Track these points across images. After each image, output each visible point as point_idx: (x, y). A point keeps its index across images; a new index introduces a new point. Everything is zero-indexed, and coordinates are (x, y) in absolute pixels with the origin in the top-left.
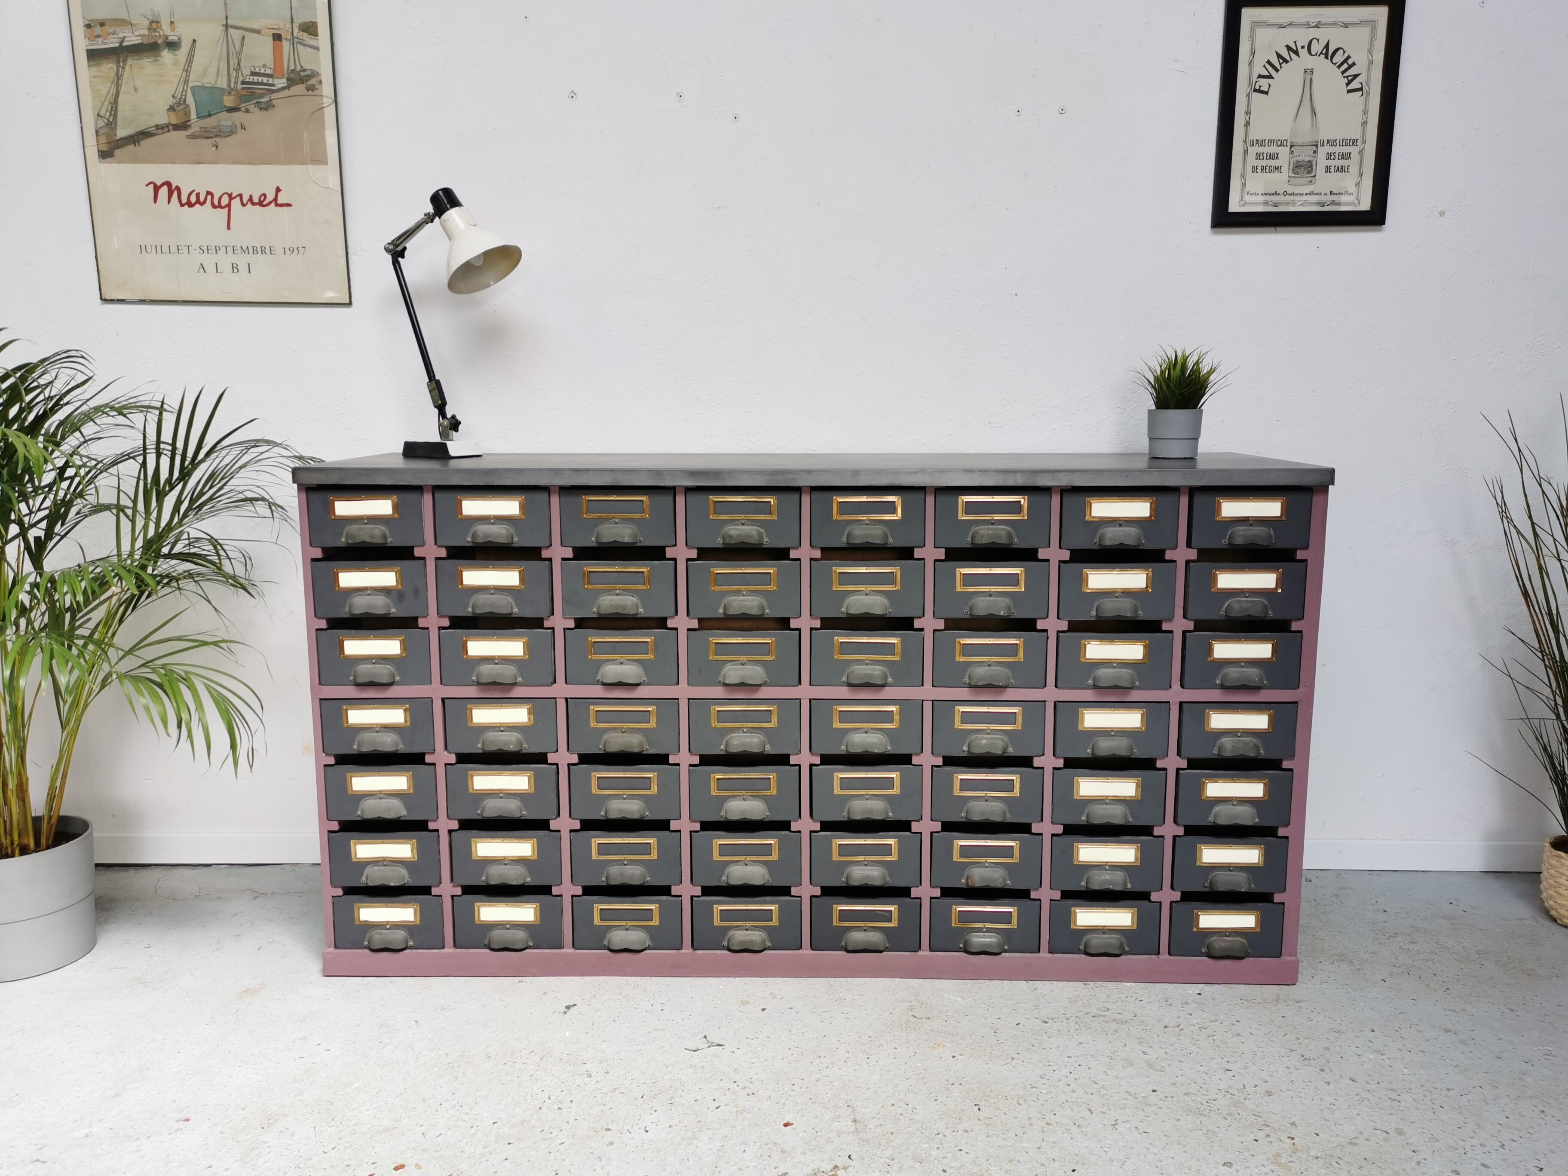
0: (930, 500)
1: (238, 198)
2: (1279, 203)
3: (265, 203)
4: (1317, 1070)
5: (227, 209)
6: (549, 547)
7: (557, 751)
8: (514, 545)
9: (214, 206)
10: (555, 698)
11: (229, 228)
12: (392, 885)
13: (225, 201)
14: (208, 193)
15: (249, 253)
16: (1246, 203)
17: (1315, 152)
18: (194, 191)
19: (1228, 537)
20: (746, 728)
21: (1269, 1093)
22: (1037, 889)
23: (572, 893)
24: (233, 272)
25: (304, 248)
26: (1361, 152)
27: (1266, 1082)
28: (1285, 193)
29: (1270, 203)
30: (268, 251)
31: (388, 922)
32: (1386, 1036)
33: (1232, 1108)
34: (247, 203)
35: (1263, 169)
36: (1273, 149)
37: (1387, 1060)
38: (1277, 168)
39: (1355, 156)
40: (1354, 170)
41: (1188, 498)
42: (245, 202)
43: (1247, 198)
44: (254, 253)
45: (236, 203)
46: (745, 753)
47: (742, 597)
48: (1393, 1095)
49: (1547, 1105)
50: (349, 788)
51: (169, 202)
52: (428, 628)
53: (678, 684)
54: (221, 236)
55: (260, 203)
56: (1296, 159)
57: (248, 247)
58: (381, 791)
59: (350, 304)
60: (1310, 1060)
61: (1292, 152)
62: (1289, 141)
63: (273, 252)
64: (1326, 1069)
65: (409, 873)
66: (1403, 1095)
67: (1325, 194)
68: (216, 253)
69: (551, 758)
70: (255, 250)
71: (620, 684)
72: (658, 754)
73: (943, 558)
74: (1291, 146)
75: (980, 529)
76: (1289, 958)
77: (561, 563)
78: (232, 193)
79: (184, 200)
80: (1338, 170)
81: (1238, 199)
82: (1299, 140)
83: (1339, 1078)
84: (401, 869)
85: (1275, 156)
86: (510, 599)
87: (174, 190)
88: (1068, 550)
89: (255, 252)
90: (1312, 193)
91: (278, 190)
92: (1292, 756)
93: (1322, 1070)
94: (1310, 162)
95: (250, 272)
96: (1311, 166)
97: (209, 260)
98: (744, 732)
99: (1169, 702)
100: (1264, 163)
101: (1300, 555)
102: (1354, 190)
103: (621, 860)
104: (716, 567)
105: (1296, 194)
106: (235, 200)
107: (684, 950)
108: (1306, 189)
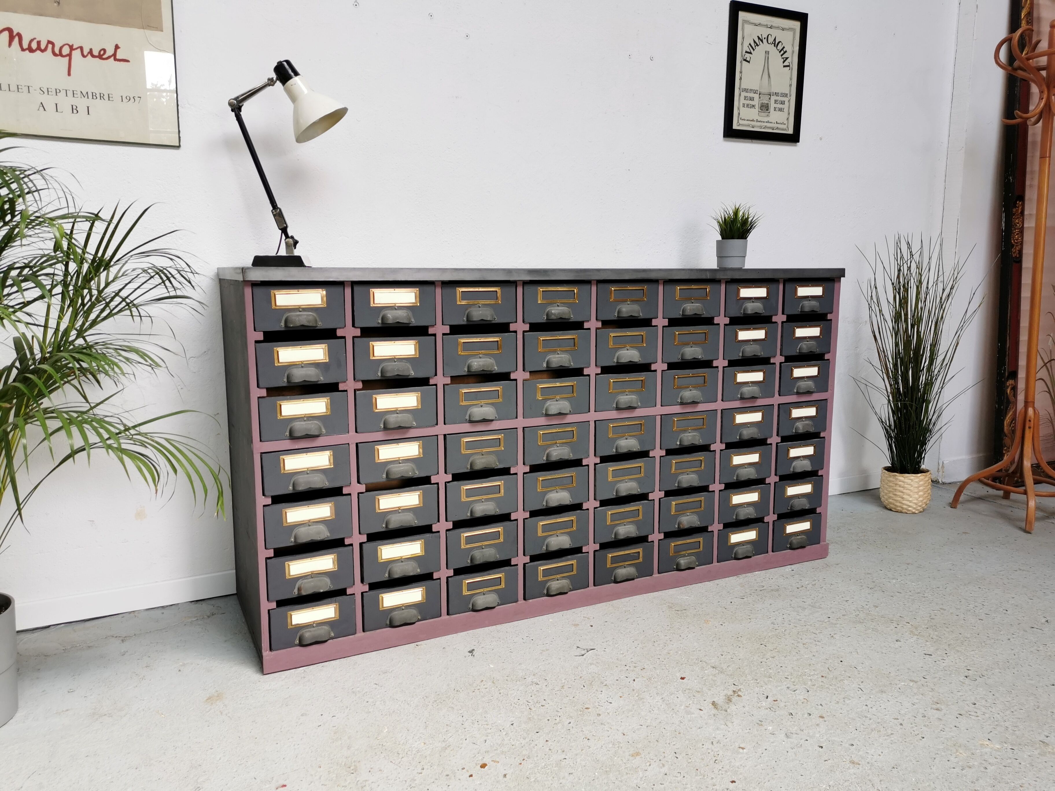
0: (661, 288)
1: (79, 50)
2: (755, 126)
3: (104, 57)
4: (881, 592)
5: (68, 58)
6: (434, 325)
7: (438, 473)
8: (411, 325)
9: (55, 54)
10: (437, 435)
11: (69, 74)
12: (322, 591)
14: (49, 42)
15: (88, 98)
16: (740, 124)
17: (770, 99)
18: (35, 39)
19: (800, 308)
20: (559, 444)
21: (876, 606)
22: (712, 525)
23: (447, 576)
24: (73, 113)
25: (140, 97)
26: (789, 101)
28: (757, 121)
29: (751, 125)
30: (106, 97)
31: (315, 621)
32: (889, 571)
34: (87, 55)
35: (747, 105)
36: (752, 95)
38: (754, 106)
39: (786, 103)
40: (786, 110)
41: (783, 285)
42: (85, 53)
43: (741, 122)
44: (93, 98)
45: (76, 54)
46: (561, 460)
47: (557, 356)
49: (978, 585)
50: (284, 520)
51: (10, 45)
52: (346, 391)
53: (517, 418)
54: (62, 81)
55: (100, 57)
56: (761, 102)
57: (87, 93)
58: (309, 521)
59: (179, 147)
61: (760, 98)
62: (759, 91)
63: (110, 99)
64: (884, 590)
65: (331, 580)
67: (774, 123)
68: (56, 95)
69: (434, 479)
70: (94, 96)
71: (485, 421)
72: (504, 468)
73: (667, 325)
74: (760, 94)
75: (688, 306)
76: (823, 543)
77: (442, 337)
78: (73, 45)
79: (25, 46)
80: (779, 110)
81: (737, 122)
82: (763, 91)
83: (893, 593)
84: (325, 579)
85: (752, 99)
86: (408, 365)
87: (16, 35)
88: (728, 317)
89: (95, 97)
90: (768, 122)
91: (117, 47)
92: (824, 430)
93: (883, 592)
94: (768, 104)
95: (88, 114)
96: (768, 107)
97: (49, 100)
98: (558, 447)
99: (773, 405)
100: (747, 102)
101: (829, 317)
102: (786, 122)
103: (480, 546)
104: (541, 336)
105: (762, 122)
106: (76, 51)
107: (519, 602)
108: (766, 119)
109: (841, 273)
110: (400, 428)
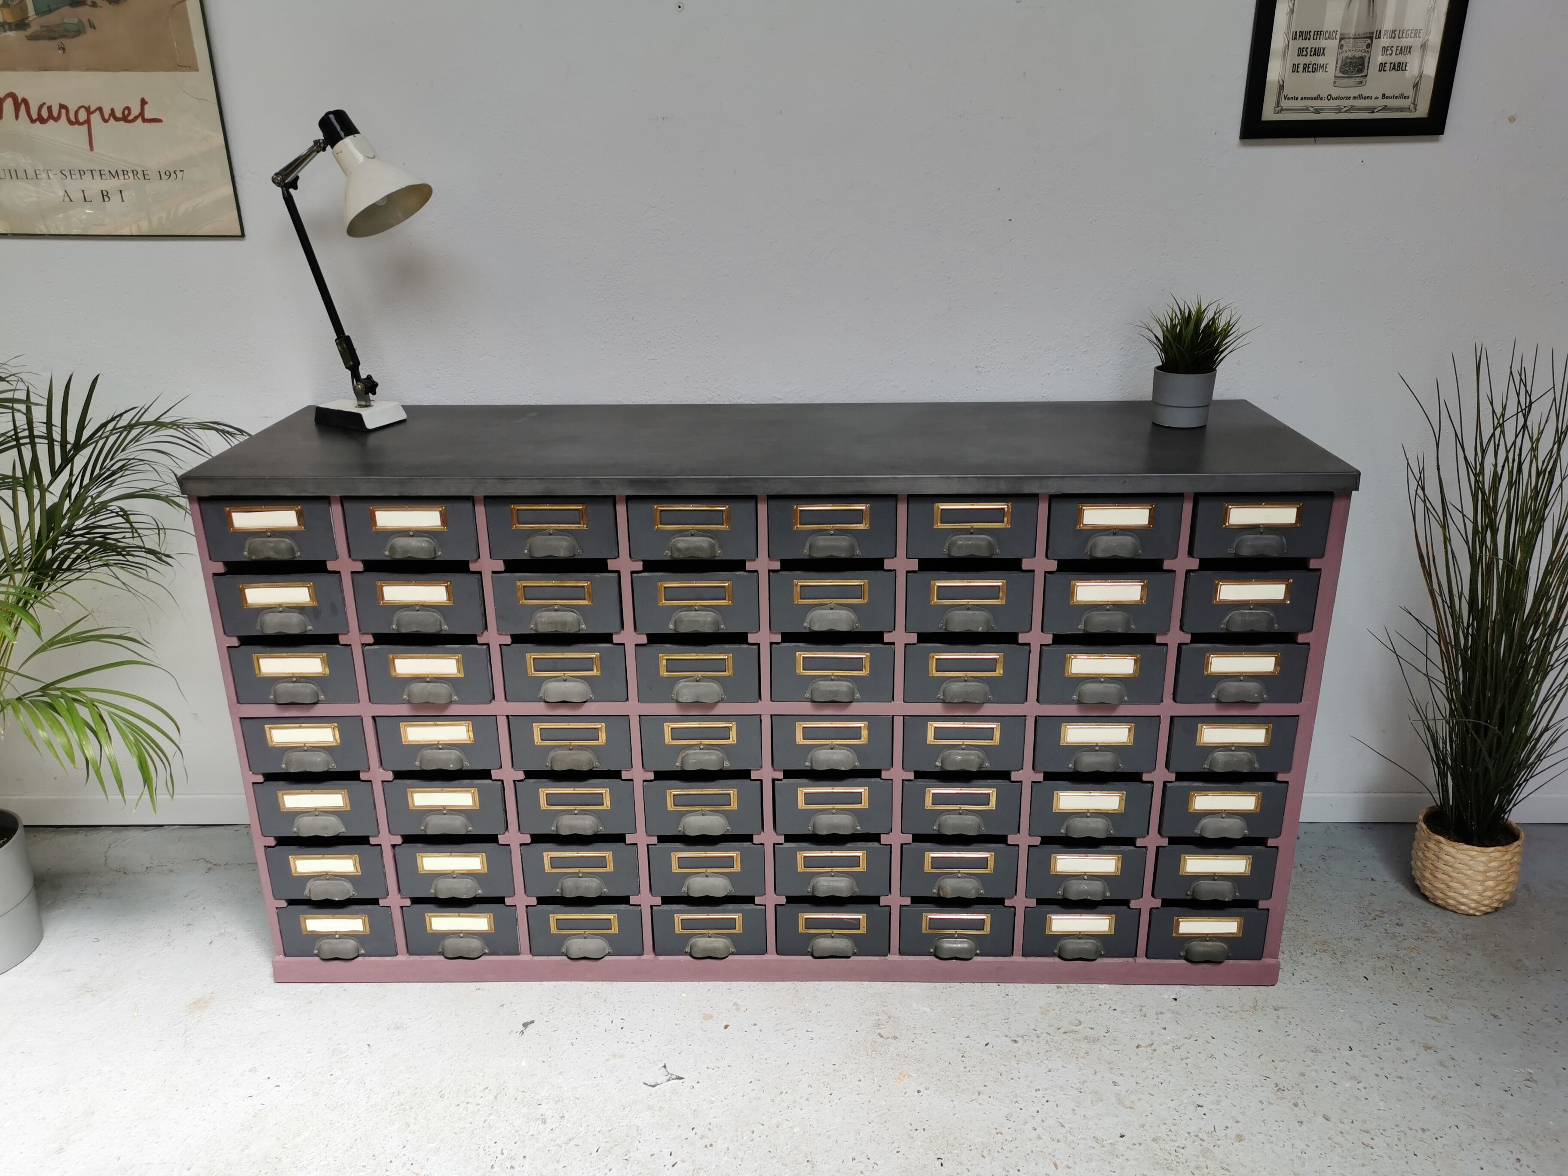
0: (902, 508)
1: (98, 112)
2: (1322, 109)
3: (130, 118)
4: (1291, 1104)
5: (86, 126)
6: (477, 560)
7: (501, 767)
8: (438, 559)
9: (71, 123)
10: (496, 716)
11: (91, 148)
12: (337, 899)
13: (82, 116)
14: (62, 106)
15: (119, 178)
16: (1282, 109)
17: (1369, 46)
18: (44, 104)
19: (1234, 546)
20: (703, 745)
21: (1240, 1138)
22: (1012, 897)
23: (526, 904)
24: (104, 201)
25: (183, 171)
26: (1423, 45)
27: (1237, 1122)
28: (1330, 97)
29: (1311, 109)
30: (140, 175)
31: (337, 932)
32: (1364, 1056)
33: (1201, 1159)
34: (109, 119)
35: (1306, 67)
36: (1319, 43)
37: (1363, 1090)
38: (1323, 67)
39: (1416, 49)
40: (1413, 66)
41: (1192, 504)
42: (106, 116)
43: (1285, 104)
44: (125, 178)
45: (96, 118)
47: (694, 613)
48: (1366, 1138)
49: (1523, 1151)
50: (281, 804)
51: (17, 117)
52: (350, 645)
53: (627, 699)
54: (84, 158)
55: (125, 119)
56: (1345, 55)
57: (117, 171)
58: (316, 809)
59: (243, 235)
60: (1284, 1090)
61: (1341, 47)
62: (1338, 33)
63: (147, 177)
64: (1300, 1102)
65: (353, 885)
66: (1376, 1139)
67: (1377, 98)
68: (81, 179)
69: (495, 774)
70: (125, 174)
71: (564, 703)
72: (609, 770)
73: (917, 569)
74: (1341, 39)
75: (958, 539)
76: (1270, 962)
77: (492, 577)
78: (89, 106)
79: (35, 116)
80: (1394, 68)
81: (1274, 104)
82: (1350, 31)
83: (1313, 1115)
84: (345, 883)
85: (1319, 52)
86: (437, 616)
87: (21, 103)
88: (1055, 560)
89: (126, 176)
90: (1360, 97)
91: (143, 102)
93: (1296, 1105)
94: (1362, 58)
95: (123, 201)
96: (1363, 65)
97: (73, 187)
98: (701, 749)
99: (1160, 716)
100: (1308, 60)
101: (1314, 563)
102: (1410, 92)
103: (576, 873)
104: (665, 580)
105: (1342, 98)
106: (94, 114)
107: (646, 956)
108: (1354, 92)
109: (1351, 479)
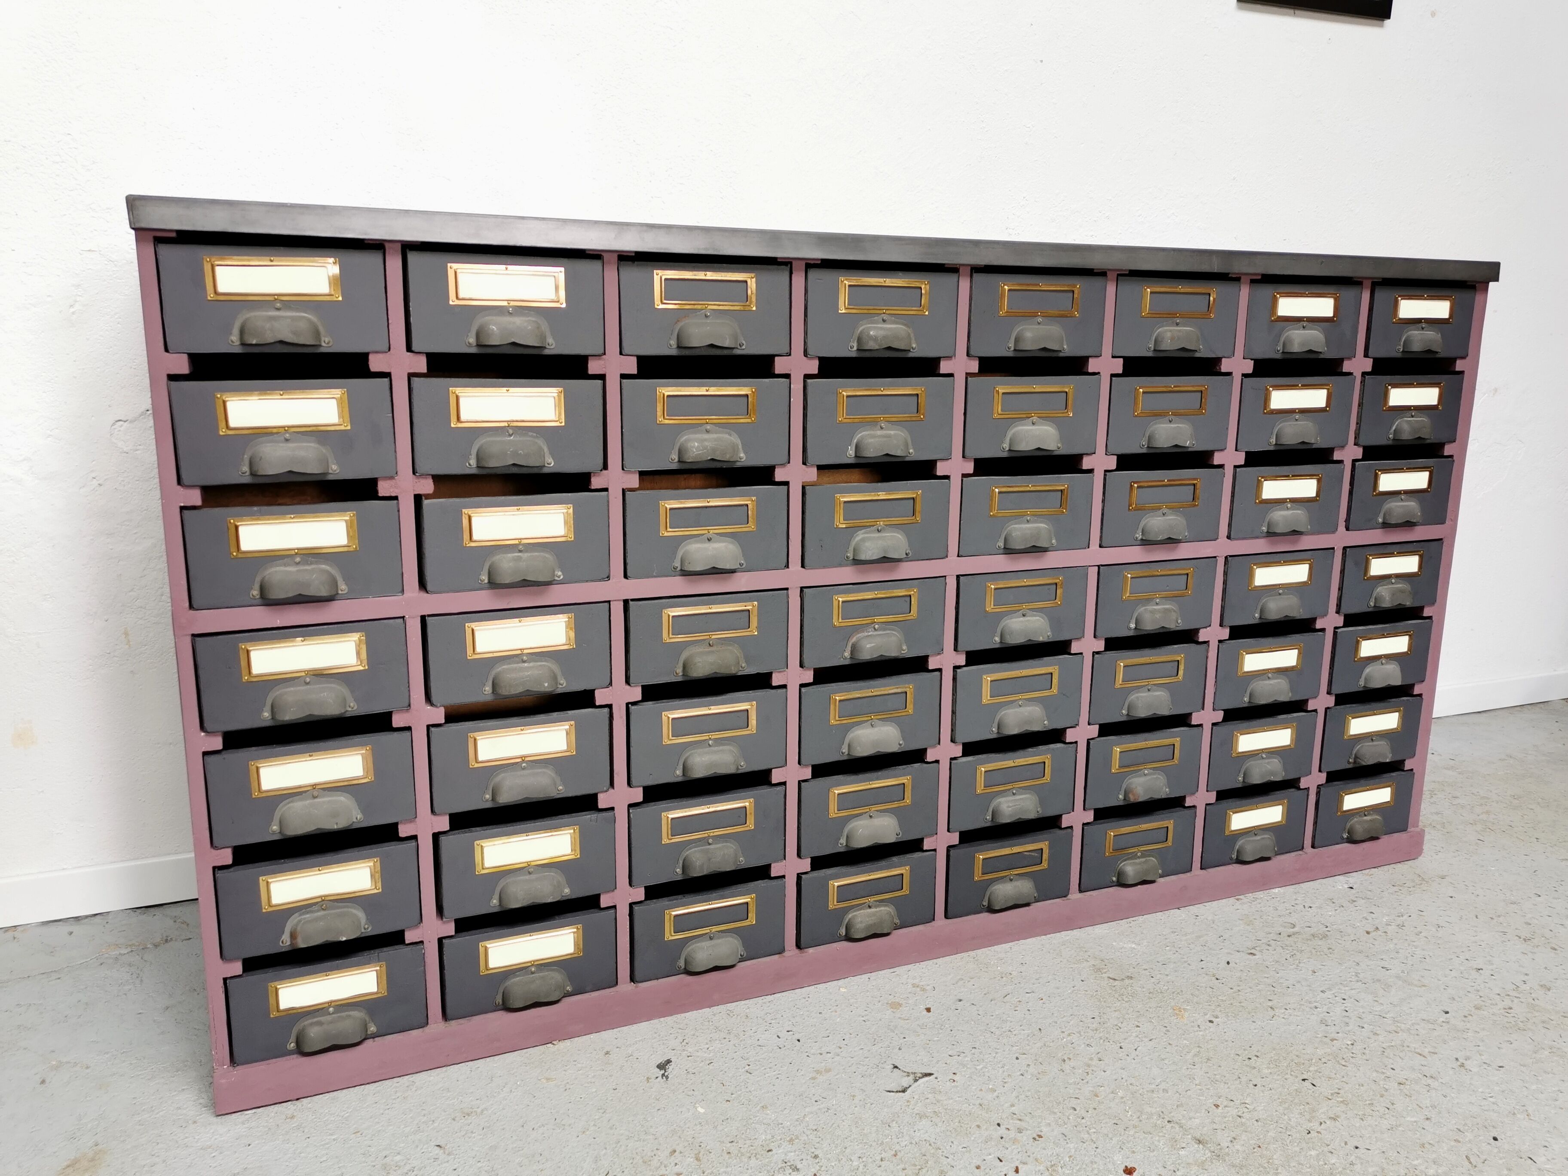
0: (1111, 289)
4: (1549, 949)
6: (600, 355)
7: (611, 684)
8: (548, 351)
10: (609, 602)
12: (344, 939)
19: (1402, 343)
20: (878, 623)
21: (1546, 988)
22: (1193, 794)
23: (631, 901)
27: (1526, 975)
31: (331, 1002)
41: (1369, 291)
46: (883, 658)
47: (879, 433)
50: (254, 785)
52: (396, 498)
53: (787, 566)
58: (314, 786)
65: (367, 915)
69: (601, 697)
71: (715, 572)
72: (758, 674)
73: (1120, 372)
75: (1166, 331)
76: (1412, 829)
77: (620, 384)
84: (354, 911)
86: (541, 443)
88: (1252, 359)
92: (1433, 602)
98: (876, 630)
99: (1333, 548)
101: (1459, 365)
103: (705, 838)
104: (845, 387)
107: (786, 954)
109: (1491, 271)
110: (525, 583)
